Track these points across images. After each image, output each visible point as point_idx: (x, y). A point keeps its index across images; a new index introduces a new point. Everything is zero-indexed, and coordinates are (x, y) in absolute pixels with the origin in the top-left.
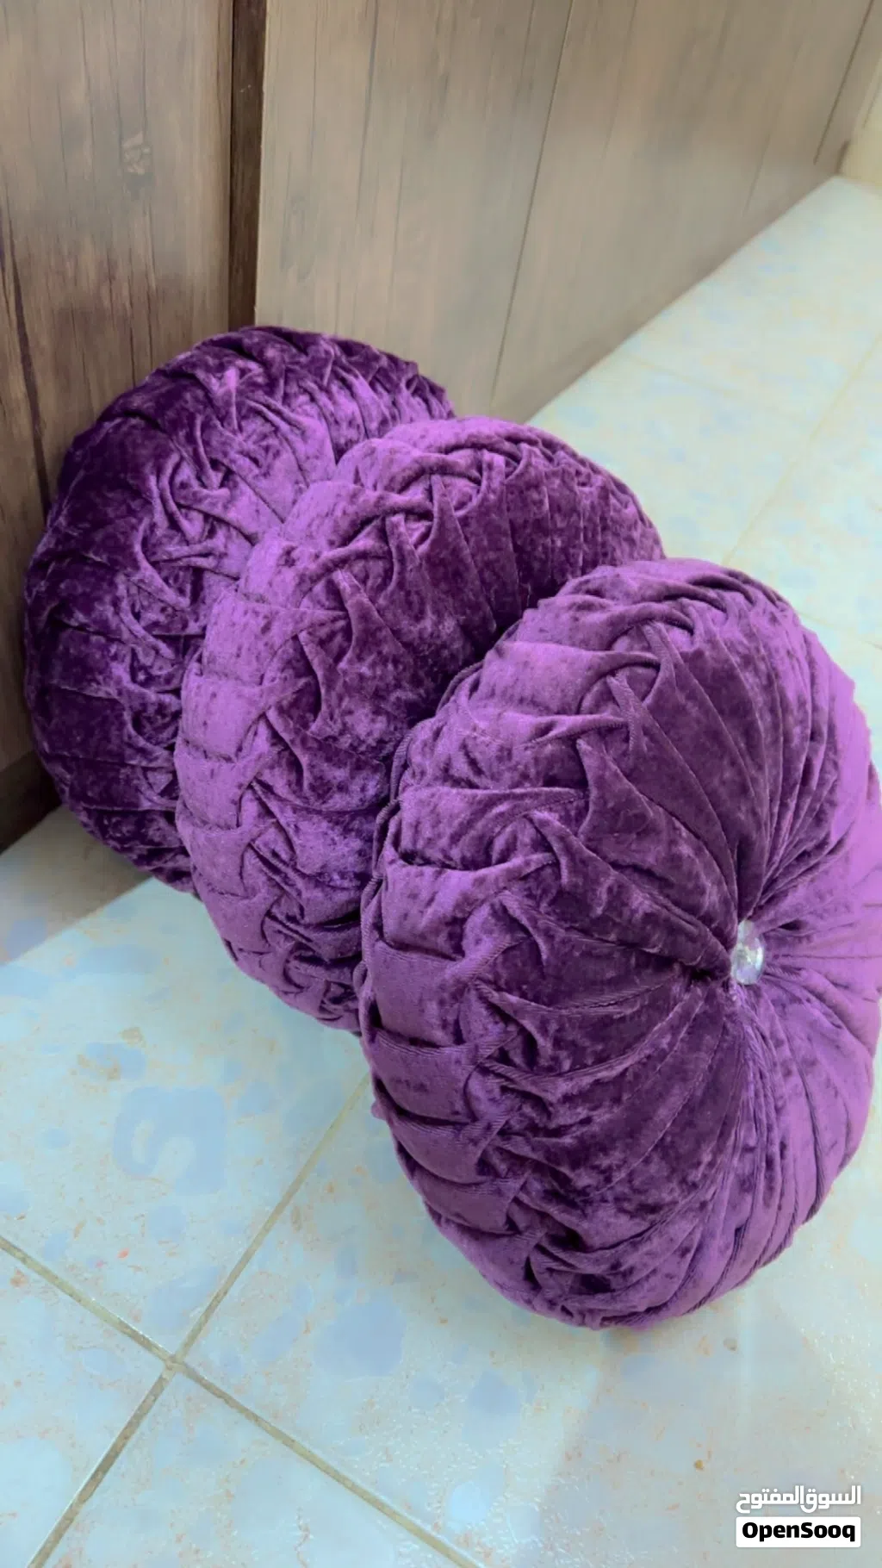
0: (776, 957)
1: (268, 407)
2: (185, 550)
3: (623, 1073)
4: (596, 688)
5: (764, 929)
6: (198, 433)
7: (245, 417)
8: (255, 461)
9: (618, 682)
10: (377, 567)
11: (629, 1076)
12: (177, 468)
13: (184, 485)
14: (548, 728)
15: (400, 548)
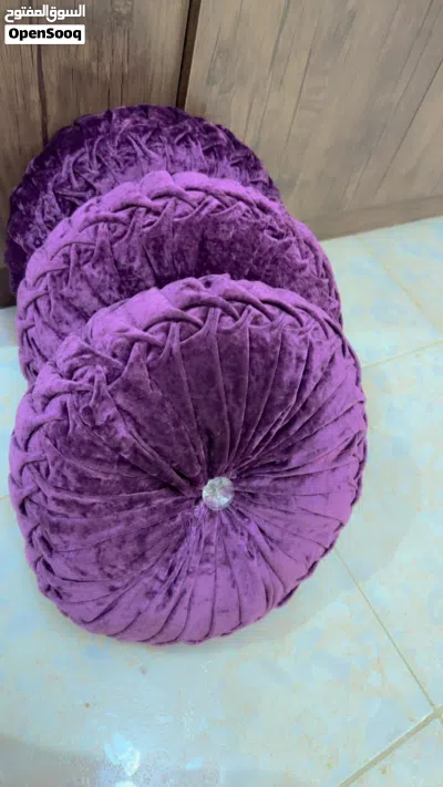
0: (237, 505)
1: (136, 141)
2: (70, 193)
3: (93, 504)
4: (164, 324)
5: (237, 489)
6: (96, 142)
7: (123, 143)
8: (118, 164)
9: (175, 326)
10: (120, 229)
11: (96, 507)
12: (82, 155)
13: (82, 164)
14: (126, 330)
15: (134, 224)
